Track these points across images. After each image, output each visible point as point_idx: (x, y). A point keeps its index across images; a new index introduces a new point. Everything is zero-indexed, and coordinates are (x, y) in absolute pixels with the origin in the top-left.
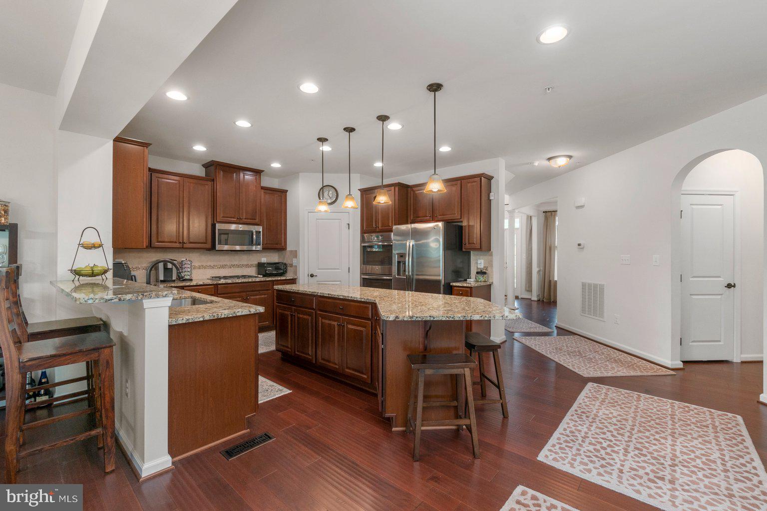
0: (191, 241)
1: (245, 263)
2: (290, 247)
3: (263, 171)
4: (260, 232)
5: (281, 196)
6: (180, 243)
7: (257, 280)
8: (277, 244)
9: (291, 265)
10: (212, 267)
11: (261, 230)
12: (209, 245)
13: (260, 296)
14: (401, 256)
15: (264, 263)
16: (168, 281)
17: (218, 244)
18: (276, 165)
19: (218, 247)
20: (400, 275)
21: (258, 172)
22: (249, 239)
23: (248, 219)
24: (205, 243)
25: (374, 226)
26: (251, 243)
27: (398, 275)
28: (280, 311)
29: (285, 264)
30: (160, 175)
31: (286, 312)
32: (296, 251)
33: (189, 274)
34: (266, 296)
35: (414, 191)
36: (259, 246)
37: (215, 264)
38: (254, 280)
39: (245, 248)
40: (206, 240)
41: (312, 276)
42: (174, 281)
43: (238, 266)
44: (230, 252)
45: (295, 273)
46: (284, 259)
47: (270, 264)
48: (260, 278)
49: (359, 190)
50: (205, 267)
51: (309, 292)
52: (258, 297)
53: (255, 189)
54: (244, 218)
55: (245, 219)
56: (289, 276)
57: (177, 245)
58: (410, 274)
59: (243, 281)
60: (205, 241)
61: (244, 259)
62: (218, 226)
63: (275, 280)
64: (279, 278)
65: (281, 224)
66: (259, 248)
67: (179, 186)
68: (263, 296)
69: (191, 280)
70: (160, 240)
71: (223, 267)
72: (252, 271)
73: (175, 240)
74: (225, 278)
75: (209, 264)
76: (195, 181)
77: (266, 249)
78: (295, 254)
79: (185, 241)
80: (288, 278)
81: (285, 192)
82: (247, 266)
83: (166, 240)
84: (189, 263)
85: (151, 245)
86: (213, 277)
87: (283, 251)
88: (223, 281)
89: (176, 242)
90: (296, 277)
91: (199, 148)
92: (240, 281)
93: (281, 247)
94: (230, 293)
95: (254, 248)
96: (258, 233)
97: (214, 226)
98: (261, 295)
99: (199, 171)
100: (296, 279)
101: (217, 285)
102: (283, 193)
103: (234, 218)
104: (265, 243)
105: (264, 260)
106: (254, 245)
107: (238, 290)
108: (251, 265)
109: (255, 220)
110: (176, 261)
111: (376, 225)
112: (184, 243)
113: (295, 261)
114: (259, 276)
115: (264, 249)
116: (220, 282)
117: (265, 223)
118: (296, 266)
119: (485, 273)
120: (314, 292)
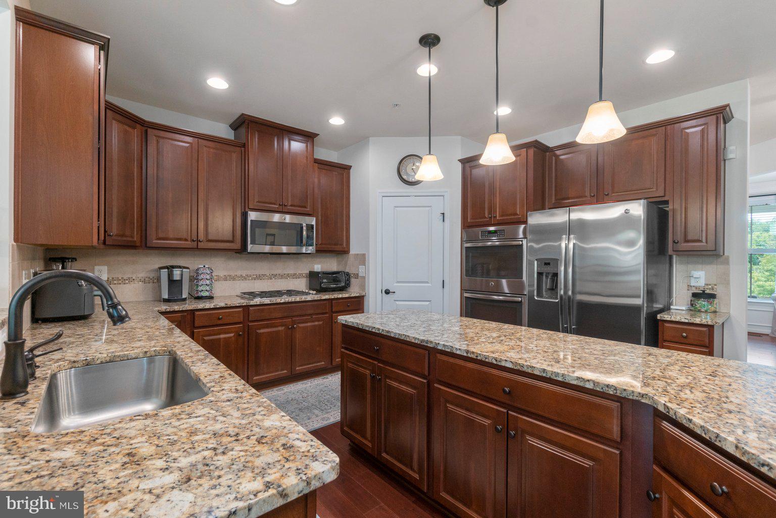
0: (210, 238)
1: (292, 272)
2: (354, 249)
3: (317, 135)
4: (312, 226)
5: (343, 174)
6: (194, 241)
7: (309, 298)
8: (335, 244)
9: (357, 276)
10: (244, 278)
11: (314, 223)
12: (237, 245)
13: (313, 324)
14: (547, 264)
15: (318, 273)
16: (175, 301)
17: (251, 244)
18: (337, 121)
19: (250, 247)
20: (542, 297)
21: (309, 137)
22: (297, 235)
23: (294, 206)
24: (232, 242)
25: (486, 215)
26: (300, 243)
27: (538, 295)
28: (350, 365)
29: (348, 274)
30: (162, 134)
31: (361, 370)
32: (364, 255)
33: (208, 288)
34: (321, 323)
35: (557, 156)
36: (311, 248)
37: (249, 273)
38: (304, 298)
39: (293, 249)
40: (233, 236)
41: (387, 292)
42: (185, 300)
43: (282, 277)
44: (269, 255)
45: (363, 286)
46: (346, 264)
47: (326, 274)
48: (313, 296)
49: (460, 160)
50: (233, 278)
51: (415, 338)
52: (309, 324)
53: (305, 161)
54: (290, 204)
55: (291, 206)
56: (354, 292)
57: (188, 244)
58: (570, 293)
59: (287, 300)
60: (231, 239)
61: (291, 267)
62: (253, 216)
63: (334, 299)
64: (340, 296)
65: (342, 216)
66: (311, 249)
67: (192, 152)
68: (316, 323)
69: (211, 298)
70: (161, 235)
71: (259, 277)
72: (301, 284)
73: (185, 236)
74: (263, 294)
75: (239, 273)
76: (218, 145)
77: (322, 251)
78: (362, 259)
79: (201, 236)
80: (352, 295)
81: (348, 168)
82: (295, 276)
83: (171, 236)
84: (209, 272)
85: (146, 245)
86: (244, 293)
87: (344, 256)
88: (258, 301)
89: (186, 240)
90: (364, 294)
91: (217, 83)
92: (283, 301)
93: (341, 249)
94: (268, 320)
95: (304, 250)
96: (310, 227)
97: (245, 216)
98: (313, 322)
99: (223, 131)
100: (363, 296)
101: (248, 307)
102: (343, 170)
103: (275, 204)
104: (320, 242)
105: (318, 268)
106: (304, 246)
107: (280, 315)
108: (300, 274)
109: (306, 207)
110: (187, 268)
111: (490, 213)
112: (198, 241)
113: (361, 270)
114: (311, 292)
115: (318, 251)
116: (252, 303)
117: (320, 214)
118: (364, 278)
119: (712, 296)
120: (427, 342)
